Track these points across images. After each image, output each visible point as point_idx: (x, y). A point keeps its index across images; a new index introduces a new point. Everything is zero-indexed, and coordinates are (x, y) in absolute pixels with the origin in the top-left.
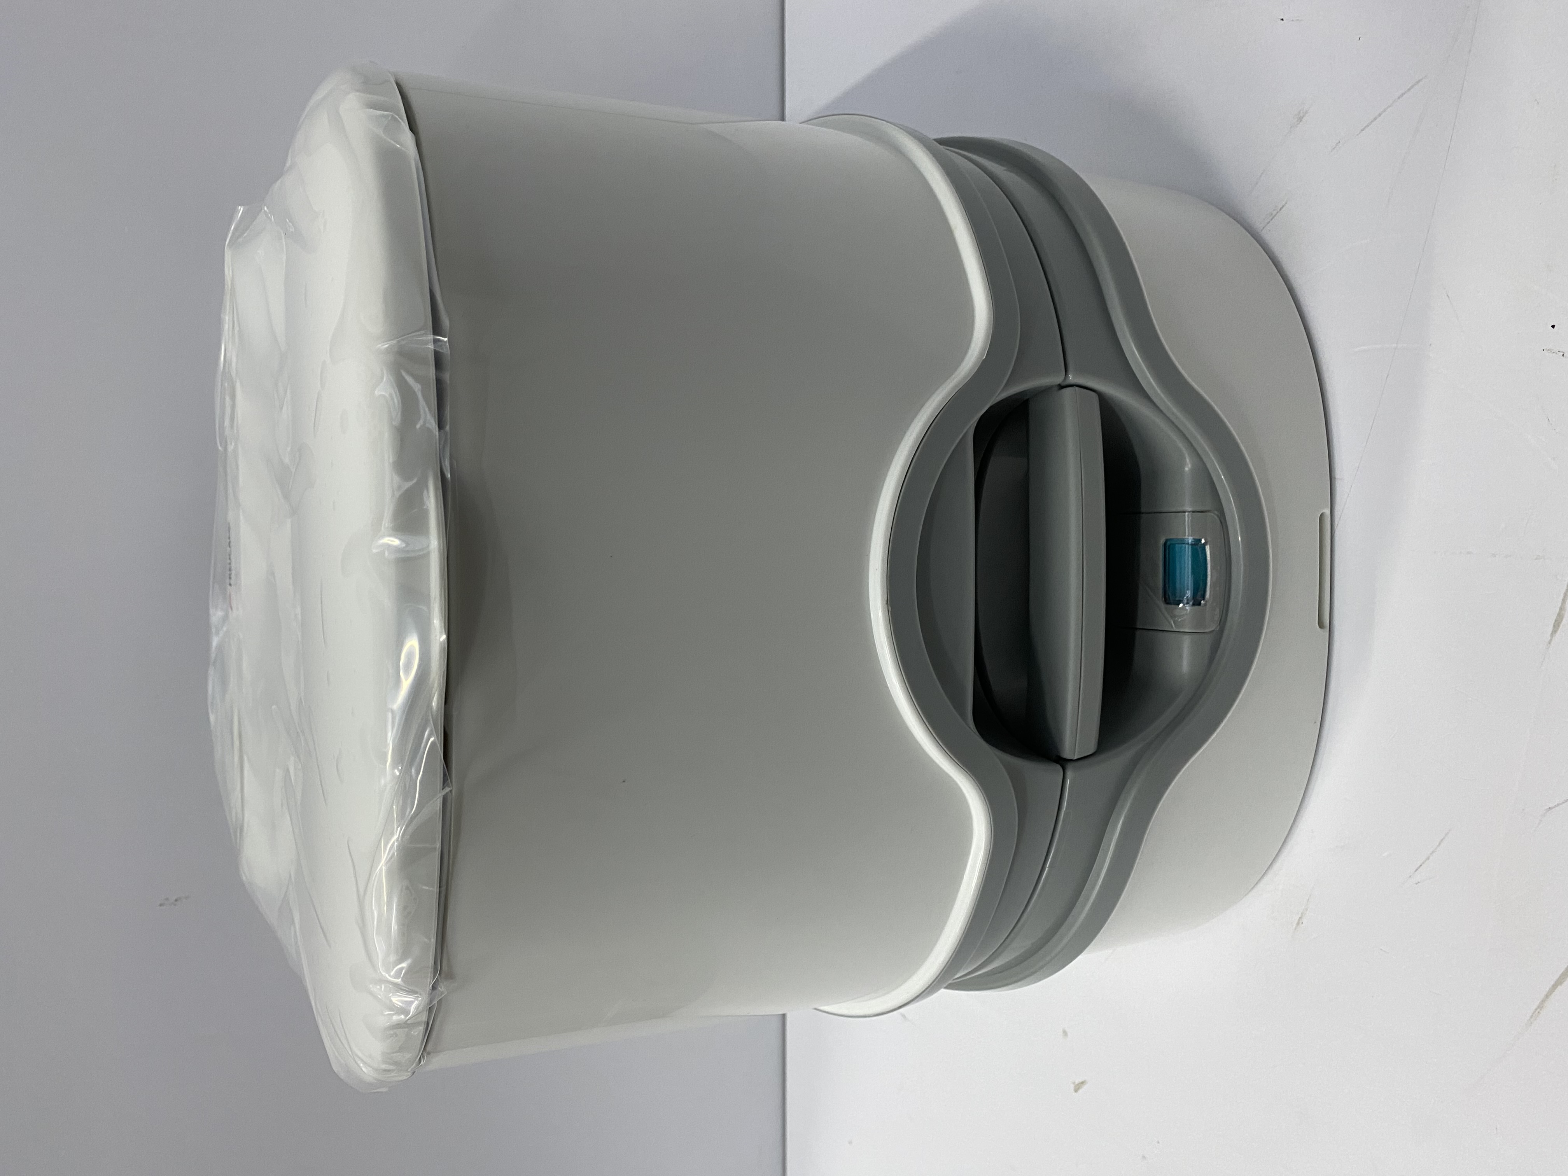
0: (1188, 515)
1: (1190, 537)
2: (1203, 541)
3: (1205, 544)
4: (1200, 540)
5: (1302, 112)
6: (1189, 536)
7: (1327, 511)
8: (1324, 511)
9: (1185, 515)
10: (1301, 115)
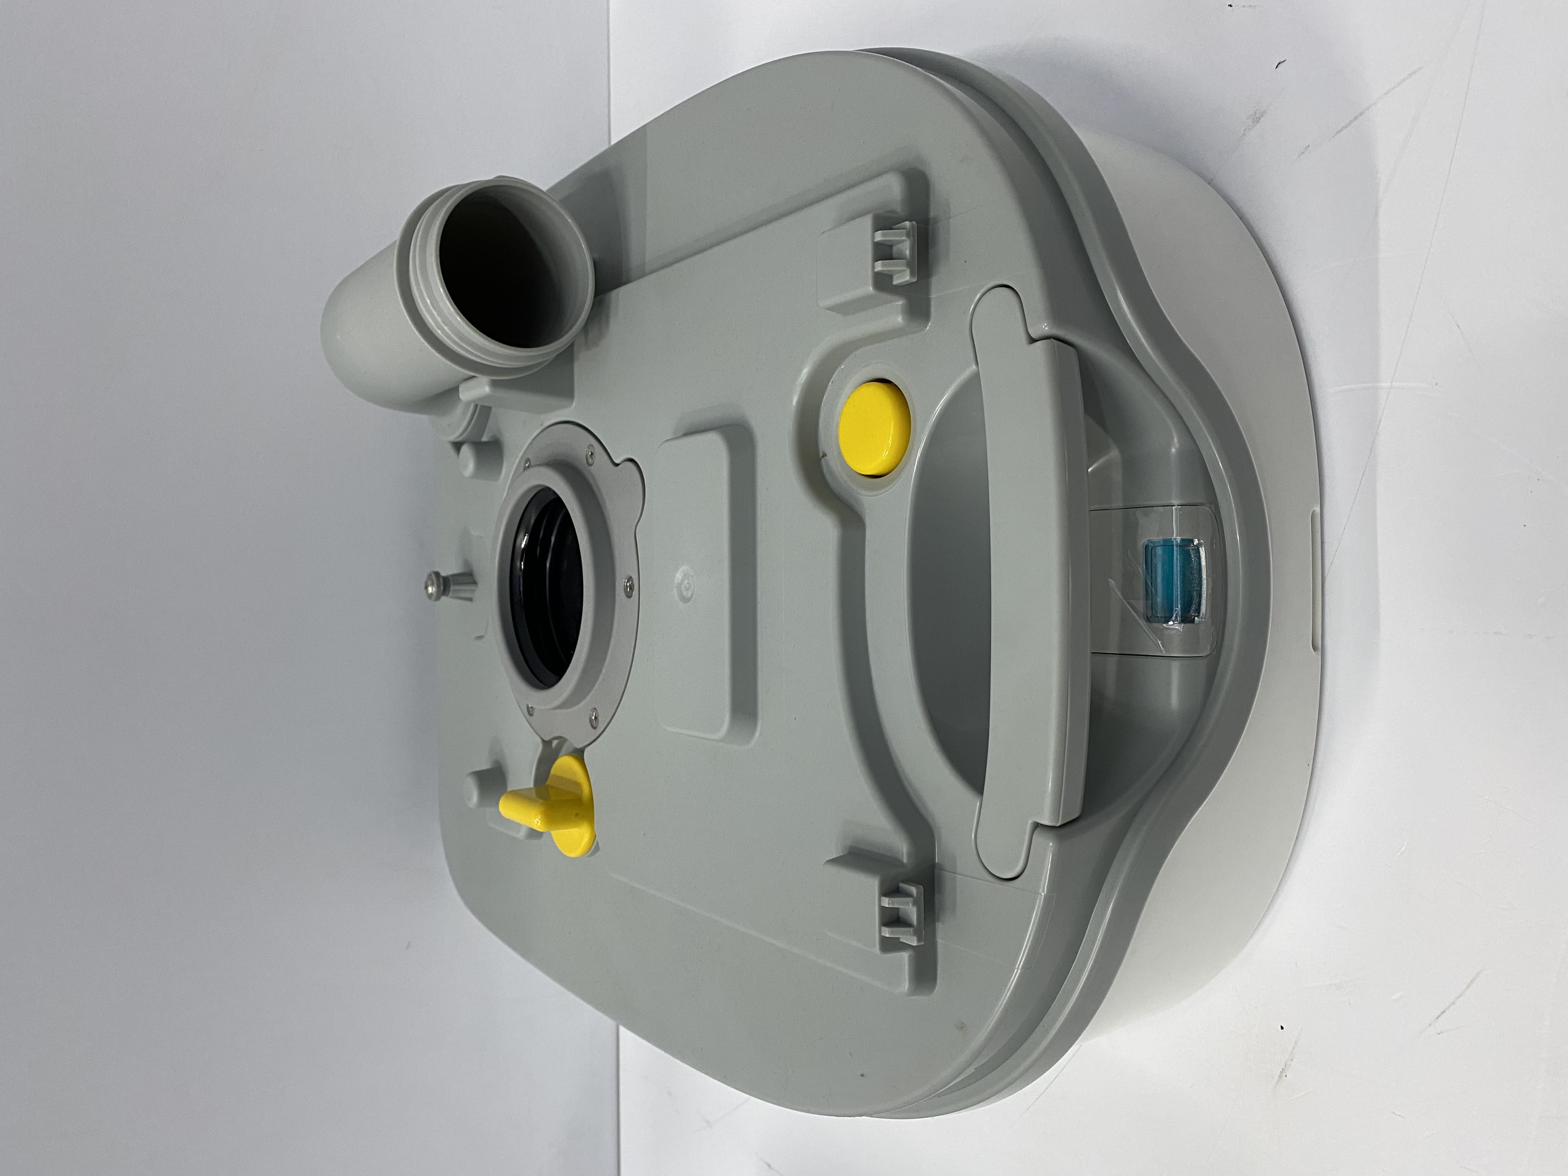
0: (1176, 509)
1: (1178, 538)
2: (1196, 542)
3: (1199, 545)
4: (1192, 541)
5: (1257, 112)
6: (1177, 536)
7: (1318, 509)
8: (1315, 509)
9: (1172, 509)
10: (1258, 115)
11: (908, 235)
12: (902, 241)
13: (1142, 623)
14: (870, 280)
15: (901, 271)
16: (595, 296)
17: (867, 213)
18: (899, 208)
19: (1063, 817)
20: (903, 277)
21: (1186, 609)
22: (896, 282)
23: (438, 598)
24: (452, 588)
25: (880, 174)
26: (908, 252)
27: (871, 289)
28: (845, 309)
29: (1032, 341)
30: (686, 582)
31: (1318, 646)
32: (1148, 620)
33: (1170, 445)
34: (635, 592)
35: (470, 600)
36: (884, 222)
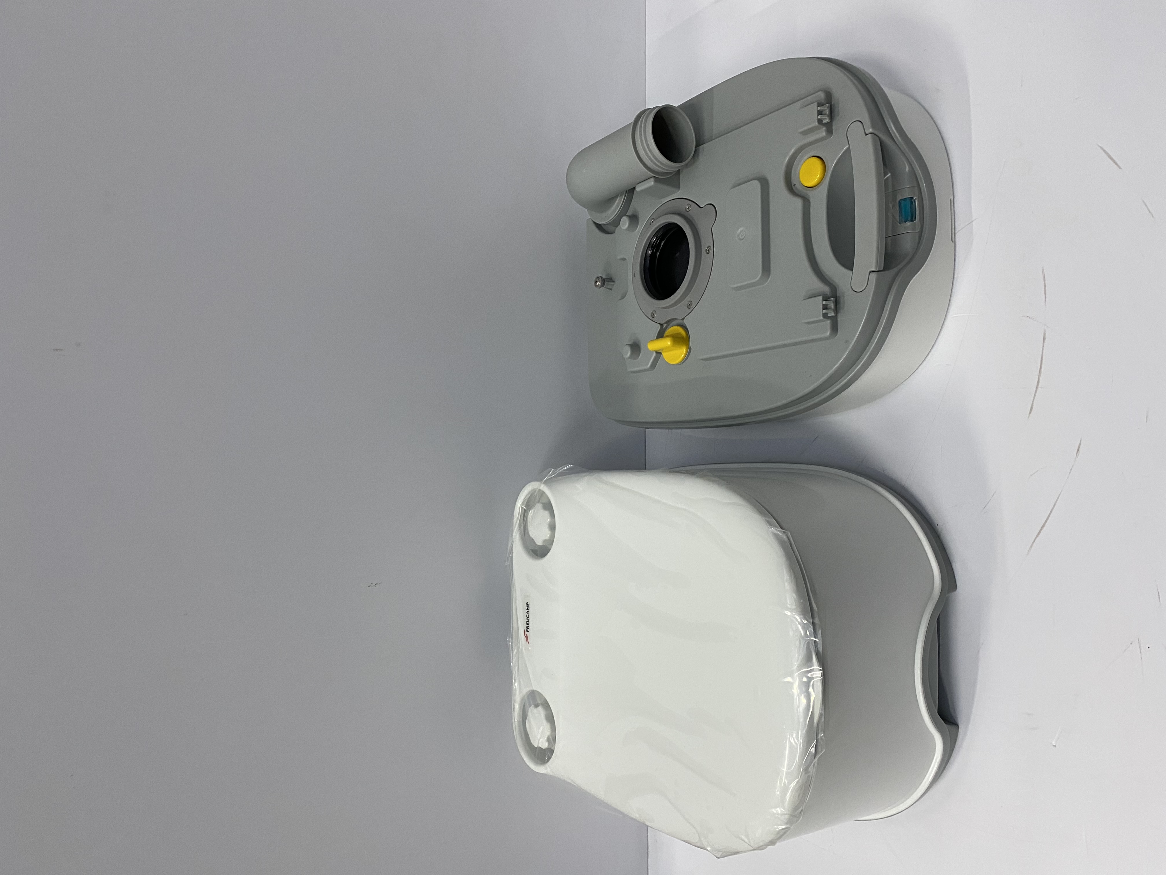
1: (909, 197)
3: (915, 200)
4: (913, 199)
7: (952, 198)
9: (907, 187)
11: (828, 108)
12: (826, 110)
13: (899, 224)
14: (817, 121)
15: (826, 118)
16: (696, 147)
17: (815, 102)
18: (823, 101)
19: (879, 269)
20: (827, 120)
21: (912, 217)
22: (824, 122)
23: (600, 287)
24: (606, 283)
25: (817, 92)
26: (828, 113)
27: (817, 124)
28: (805, 133)
29: (866, 135)
30: (742, 233)
31: (954, 241)
32: (900, 223)
33: (905, 168)
34: (711, 251)
35: (611, 289)
36: (820, 105)
